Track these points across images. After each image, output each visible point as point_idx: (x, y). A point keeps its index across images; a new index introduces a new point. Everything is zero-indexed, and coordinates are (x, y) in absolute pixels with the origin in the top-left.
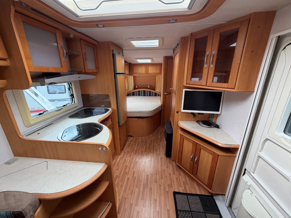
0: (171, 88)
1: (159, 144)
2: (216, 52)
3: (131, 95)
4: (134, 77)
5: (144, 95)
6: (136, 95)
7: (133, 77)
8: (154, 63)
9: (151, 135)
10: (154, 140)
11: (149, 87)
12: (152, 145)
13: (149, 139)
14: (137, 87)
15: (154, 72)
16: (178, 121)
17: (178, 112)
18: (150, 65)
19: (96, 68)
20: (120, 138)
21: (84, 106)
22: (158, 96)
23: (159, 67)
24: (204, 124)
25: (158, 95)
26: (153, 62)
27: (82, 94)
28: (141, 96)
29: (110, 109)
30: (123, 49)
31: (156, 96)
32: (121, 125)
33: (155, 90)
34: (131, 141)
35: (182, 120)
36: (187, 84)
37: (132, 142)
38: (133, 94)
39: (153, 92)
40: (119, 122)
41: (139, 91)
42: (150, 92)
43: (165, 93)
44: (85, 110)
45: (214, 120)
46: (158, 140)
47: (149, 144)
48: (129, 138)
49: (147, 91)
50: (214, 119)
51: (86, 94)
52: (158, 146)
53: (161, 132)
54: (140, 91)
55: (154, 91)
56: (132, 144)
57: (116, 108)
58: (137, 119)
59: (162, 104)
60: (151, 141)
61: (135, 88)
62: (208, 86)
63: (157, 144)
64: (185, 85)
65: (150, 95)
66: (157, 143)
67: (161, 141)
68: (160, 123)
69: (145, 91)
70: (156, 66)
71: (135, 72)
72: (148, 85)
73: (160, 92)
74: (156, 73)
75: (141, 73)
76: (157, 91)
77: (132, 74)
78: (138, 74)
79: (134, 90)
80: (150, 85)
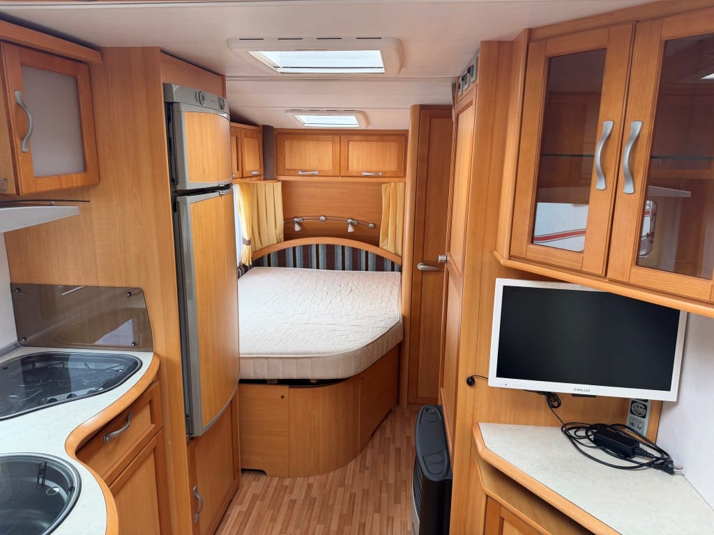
0: (443, 254)
1: (388, 518)
2: (648, 129)
3: (269, 265)
4: (285, 185)
5: (331, 266)
6: (295, 266)
7: (280, 184)
8: (370, 128)
9: (351, 465)
10: (366, 493)
11: (350, 229)
12: (356, 523)
13: (341, 490)
14: (297, 228)
15: (374, 168)
16: (475, 425)
17: (473, 380)
18: (356, 138)
19: (81, 168)
20: (195, 500)
21: (19, 340)
22: (393, 270)
23: (393, 147)
24: (599, 443)
25: (393, 264)
26: (368, 122)
27: (12, 285)
28: (318, 268)
29: (147, 359)
30: (227, 75)
31: (382, 270)
32: (198, 432)
33: (378, 245)
34: (255, 497)
35: (495, 419)
36: (511, 257)
37: (258, 503)
38: (281, 260)
39: (367, 253)
40: (189, 418)
41: (306, 249)
42: (355, 252)
43: (420, 267)
44: (25, 360)
45: (645, 427)
46: (384, 495)
47: (341, 516)
48: (246, 480)
49: (343, 247)
50: (646, 420)
51: (35, 282)
52: (381, 525)
53: (398, 450)
54: (311, 245)
55: (371, 249)
56: (260, 517)
57: (175, 355)
58: (285, 390)
59: (408, 315)
60: (353, 496)
61: (288, 235)
62: (613, 281)
63: (377, 516)
64: (504, 261)
65: (355, 267)
66: (378, 510)
67: (397, 501)
68: (398, 402)
69: (334, 245)
70: (380, 143)
71: (288, 167)
72: (349, 221)
73: (400, 253)
74: (381, 174)
75: (316, 173)
76: (385, 248)
77: (277, 175)
78: (300, 173)
79: (283, 240)
80: (354, 222)
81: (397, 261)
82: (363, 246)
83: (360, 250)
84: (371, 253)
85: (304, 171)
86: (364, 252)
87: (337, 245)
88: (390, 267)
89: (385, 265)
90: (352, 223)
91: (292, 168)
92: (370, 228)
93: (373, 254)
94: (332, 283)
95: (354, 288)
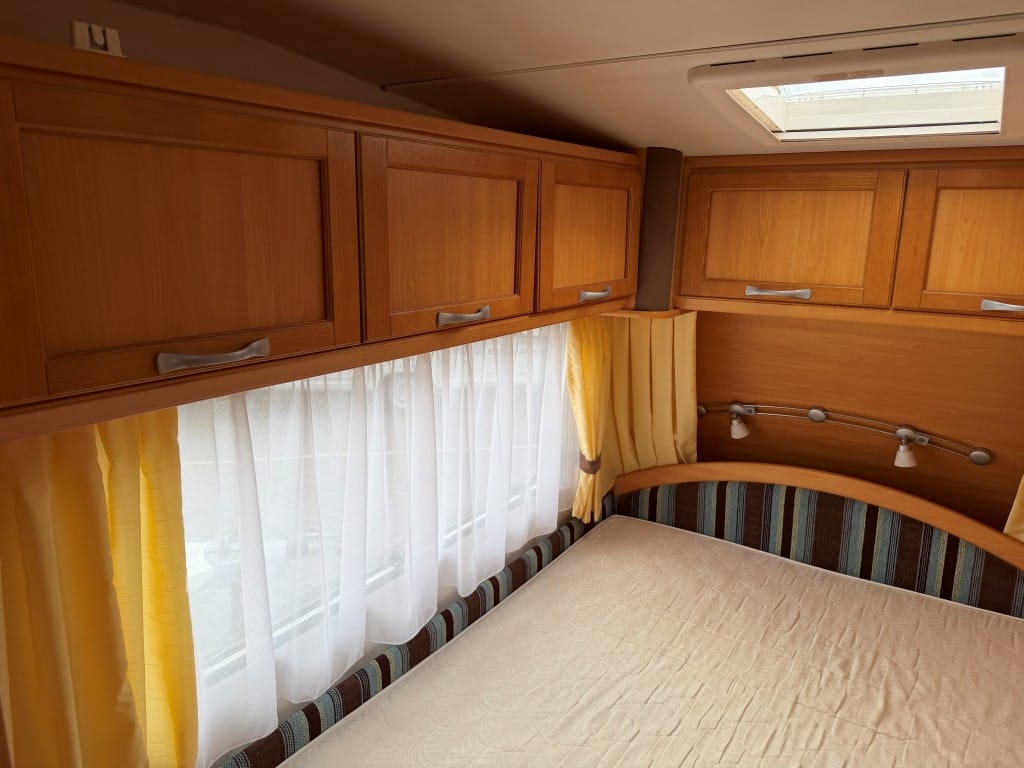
3: (652, 518)
4: (703, 318)
6: (720, 534)
7: (691, 318)
11: (903, 459)
14: (738, 431)
28: (786, 552)
31: (1004, 606)
33: (995, 519)
38: (684, 510)
39: (953, 542)
41: (757, 494)
42: (912, 533)
49: (872, 510)
54: (771, 487)
55: (973, 533)
61: (711, 445)
65: (907, 576)
69: (843, 499)
71: (713, 271)
72: (903, 432)
75: (805, 293)
77: (679, 294)
78: (751, 292)
79: (695, 456)
80: (919, 437)
82: (943, 520)
83: (930, 529)
84: (969, 544)
85: (762, 286)
86: (945, 538)
87: (853, 501)
90: (909, 441)
91: (727, 276)
92: (977, 463)
93: (977, 549)
94: (821, 643)
95: (897, 694)
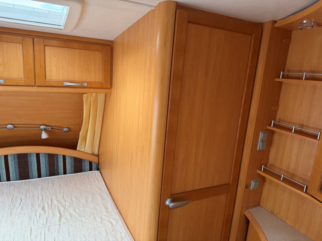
11: (44, 136)
15: (77, 77)
22: (91, 169)
23: (97, 57)
28: (8, 180)
31: (81, 171)
33: (73, 146)
39: (64, 157)
42: (52, 158)
43: (170, 204)
49: (38, 155)
55: (69, 152)
65: (53, 172)
69: (27, 154)
70: (83, 51)
72: (42, 127)
73: (96, 152)
74: (86, 84)
75: (1, 81)
76: (82, 150)
80: (48, 127)
81: (94, 160)
82: (60, 151)
83: (57, 155)
84: (68, 156)
86: (62, 157)
87: (31, 154)
88: (88, 167)
89: (83, 166)
90: (45, 129)
92: (65, 132)
93: (71, 157)
94: (32, 205)
95: (62, 209)
